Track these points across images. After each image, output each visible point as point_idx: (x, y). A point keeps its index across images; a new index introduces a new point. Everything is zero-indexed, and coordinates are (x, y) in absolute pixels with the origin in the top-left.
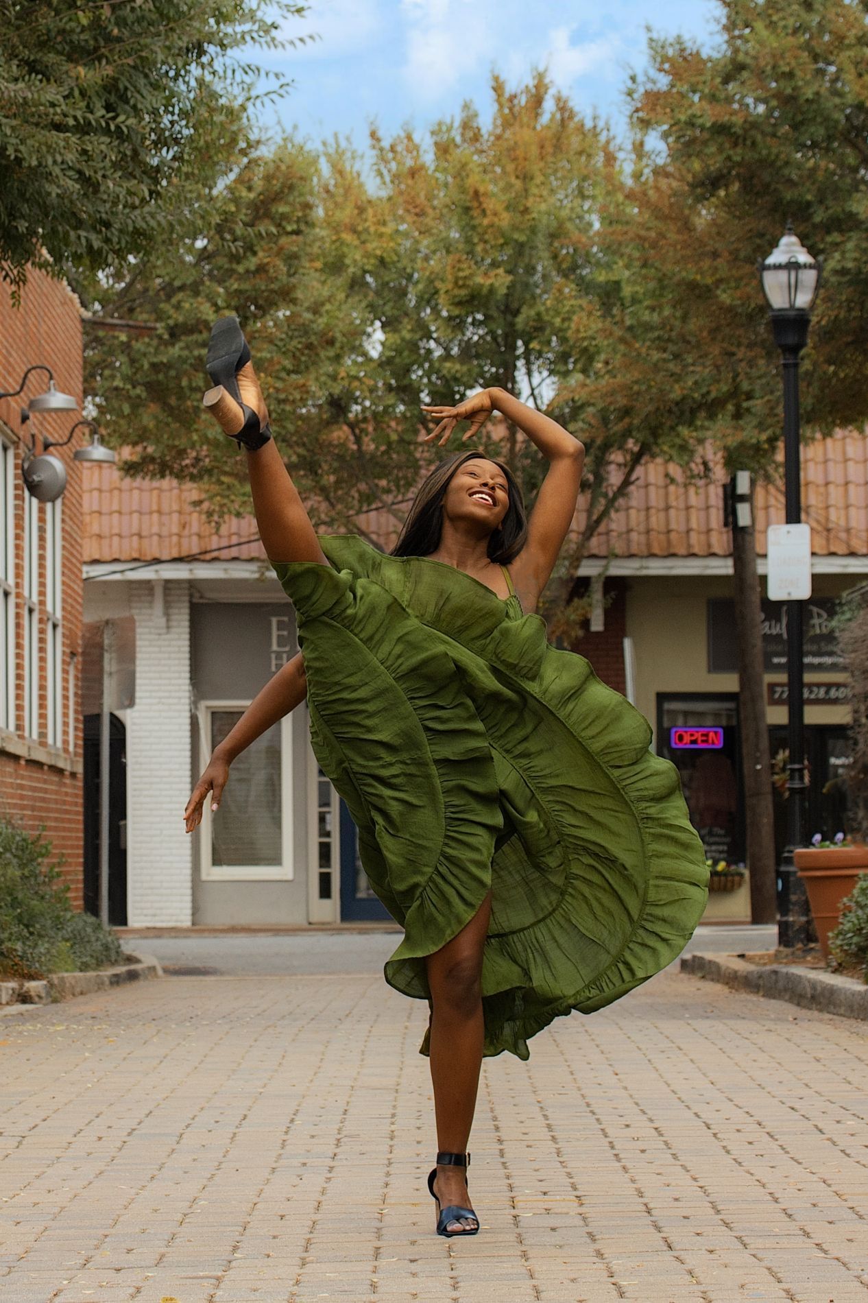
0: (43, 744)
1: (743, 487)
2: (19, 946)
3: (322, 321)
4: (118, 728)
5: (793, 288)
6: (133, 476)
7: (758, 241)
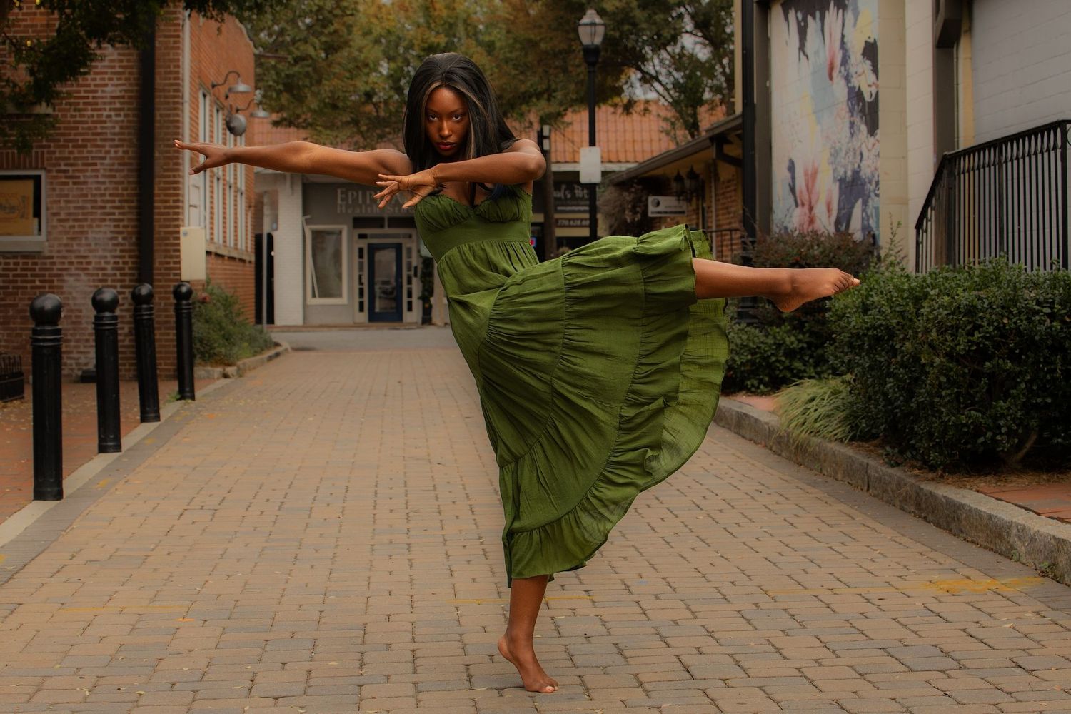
0: (236, 249)
1: (546, 132)
2: (223, 350)
3: (362, 56)
4: (270, 238)
5: (593, 35)
6: (277, 127)
7: (560, 21)
